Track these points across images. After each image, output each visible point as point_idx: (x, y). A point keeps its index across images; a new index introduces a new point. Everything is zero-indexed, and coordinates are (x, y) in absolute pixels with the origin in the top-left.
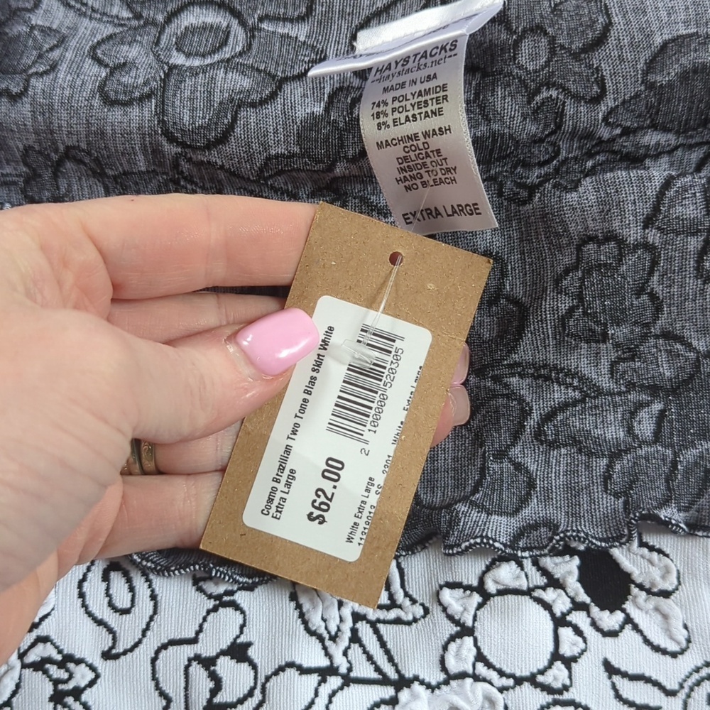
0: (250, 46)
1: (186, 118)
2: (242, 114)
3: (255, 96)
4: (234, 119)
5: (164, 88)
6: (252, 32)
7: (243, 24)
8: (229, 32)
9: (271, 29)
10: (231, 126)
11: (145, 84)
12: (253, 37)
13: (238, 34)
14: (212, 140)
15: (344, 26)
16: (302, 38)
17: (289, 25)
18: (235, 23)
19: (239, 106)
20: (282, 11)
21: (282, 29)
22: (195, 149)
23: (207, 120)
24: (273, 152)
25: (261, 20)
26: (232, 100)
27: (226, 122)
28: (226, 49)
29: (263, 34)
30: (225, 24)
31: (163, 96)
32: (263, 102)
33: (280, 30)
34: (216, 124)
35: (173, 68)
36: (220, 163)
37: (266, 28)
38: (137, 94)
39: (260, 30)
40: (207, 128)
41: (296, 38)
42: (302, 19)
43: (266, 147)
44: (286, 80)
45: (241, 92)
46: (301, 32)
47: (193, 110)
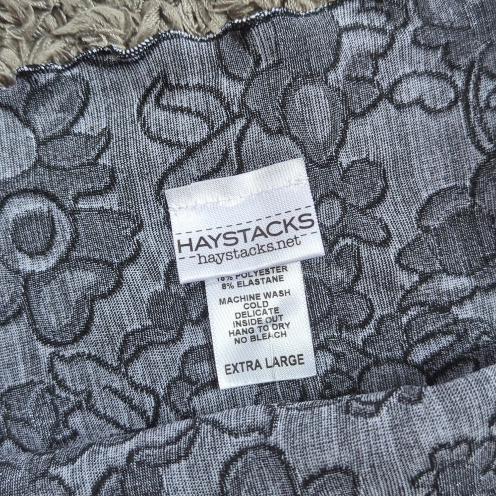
0: (76, 232)
1: (53, 321)
2: (97, 306)
3: (103, 289)
4: (92, 312)
5: (28, 301)
6: (72, 214)
7: (61, 207)
8: (53, 219)
9: (87, 206)
10: (91, 319)
11: (12, 301)
12: (75, 220)
13: (61, 219)
14: (77, 333)
15: (147, 186)
16: (116, 208)
17: (100, 198)
18: (53, 205)
19: (93, 301)
20: (90, 185)
21: (97, 203)
22: (64, 344)
23: (70, 318)
24: (129, 329)
25: (76, 200)
26: (85, 297)
27: (85, 316)
28: (58, 238)
29: (83, 214)
30: (46, 209)
31: (30, 309)
32: (111, 292)
33: (95, 206)
34: (78, 319)
35: (28, 277)
36: (87, 352)
37: (83, 206)
38: (10, 313)
39: (79, 211)
40: (72, 324)
41: (111, 209)
42: (109, 188)
43: (122, 327)
44: (123, 265)
45: (90, 288)
46: (111, 202)
47: (57, 313)
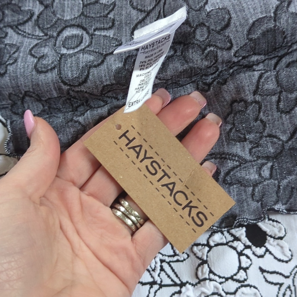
0: (91, 42)
1: (70, 75)
2: (91, 70)
3: (95, 63)
4: (89, 73)
5: (60, 64)
6: (92, 36)
7: (88, 33)
8: (83, 37)
9: (99, 34)
10: (88, 76)
11: (52, 63)
12: (92, 38)
13: (86, 37)
14: (81, 82)
15: (128, 29)
16: (112, 36)
17: (106, 31)
18: (84, 33)
19: (90, 68)
20: (102, 26)
21: (104, 33)
22: (75, 86)
23: (78, 75)
24: (105, 84)
25: (95, 30)
26: (87, 66)
27: (85, 74)
28: (82, 44)
29: (96, 36)
30: (81, 34)
31: (59, 67)
32: (99, 65)
33: (103, 34)
34: (82, 75)
35: (62, 55)
36: (85, 91)
37: (97, 33)
38: (50, 68)
39: (95, 35)
40: (78, 77)
41: (109, 36)
42: (110, 28)
43: (102, 82)
44: (107, 55)
45: (90, 62)
46: (111, 33)
47: (72, 71)
